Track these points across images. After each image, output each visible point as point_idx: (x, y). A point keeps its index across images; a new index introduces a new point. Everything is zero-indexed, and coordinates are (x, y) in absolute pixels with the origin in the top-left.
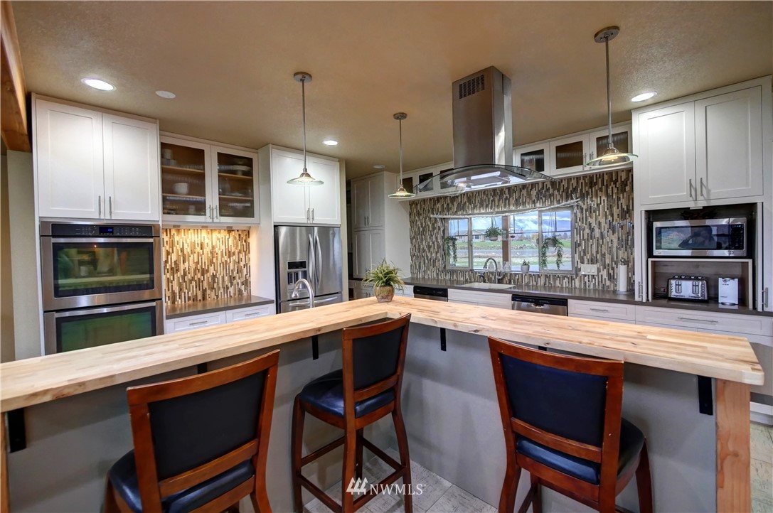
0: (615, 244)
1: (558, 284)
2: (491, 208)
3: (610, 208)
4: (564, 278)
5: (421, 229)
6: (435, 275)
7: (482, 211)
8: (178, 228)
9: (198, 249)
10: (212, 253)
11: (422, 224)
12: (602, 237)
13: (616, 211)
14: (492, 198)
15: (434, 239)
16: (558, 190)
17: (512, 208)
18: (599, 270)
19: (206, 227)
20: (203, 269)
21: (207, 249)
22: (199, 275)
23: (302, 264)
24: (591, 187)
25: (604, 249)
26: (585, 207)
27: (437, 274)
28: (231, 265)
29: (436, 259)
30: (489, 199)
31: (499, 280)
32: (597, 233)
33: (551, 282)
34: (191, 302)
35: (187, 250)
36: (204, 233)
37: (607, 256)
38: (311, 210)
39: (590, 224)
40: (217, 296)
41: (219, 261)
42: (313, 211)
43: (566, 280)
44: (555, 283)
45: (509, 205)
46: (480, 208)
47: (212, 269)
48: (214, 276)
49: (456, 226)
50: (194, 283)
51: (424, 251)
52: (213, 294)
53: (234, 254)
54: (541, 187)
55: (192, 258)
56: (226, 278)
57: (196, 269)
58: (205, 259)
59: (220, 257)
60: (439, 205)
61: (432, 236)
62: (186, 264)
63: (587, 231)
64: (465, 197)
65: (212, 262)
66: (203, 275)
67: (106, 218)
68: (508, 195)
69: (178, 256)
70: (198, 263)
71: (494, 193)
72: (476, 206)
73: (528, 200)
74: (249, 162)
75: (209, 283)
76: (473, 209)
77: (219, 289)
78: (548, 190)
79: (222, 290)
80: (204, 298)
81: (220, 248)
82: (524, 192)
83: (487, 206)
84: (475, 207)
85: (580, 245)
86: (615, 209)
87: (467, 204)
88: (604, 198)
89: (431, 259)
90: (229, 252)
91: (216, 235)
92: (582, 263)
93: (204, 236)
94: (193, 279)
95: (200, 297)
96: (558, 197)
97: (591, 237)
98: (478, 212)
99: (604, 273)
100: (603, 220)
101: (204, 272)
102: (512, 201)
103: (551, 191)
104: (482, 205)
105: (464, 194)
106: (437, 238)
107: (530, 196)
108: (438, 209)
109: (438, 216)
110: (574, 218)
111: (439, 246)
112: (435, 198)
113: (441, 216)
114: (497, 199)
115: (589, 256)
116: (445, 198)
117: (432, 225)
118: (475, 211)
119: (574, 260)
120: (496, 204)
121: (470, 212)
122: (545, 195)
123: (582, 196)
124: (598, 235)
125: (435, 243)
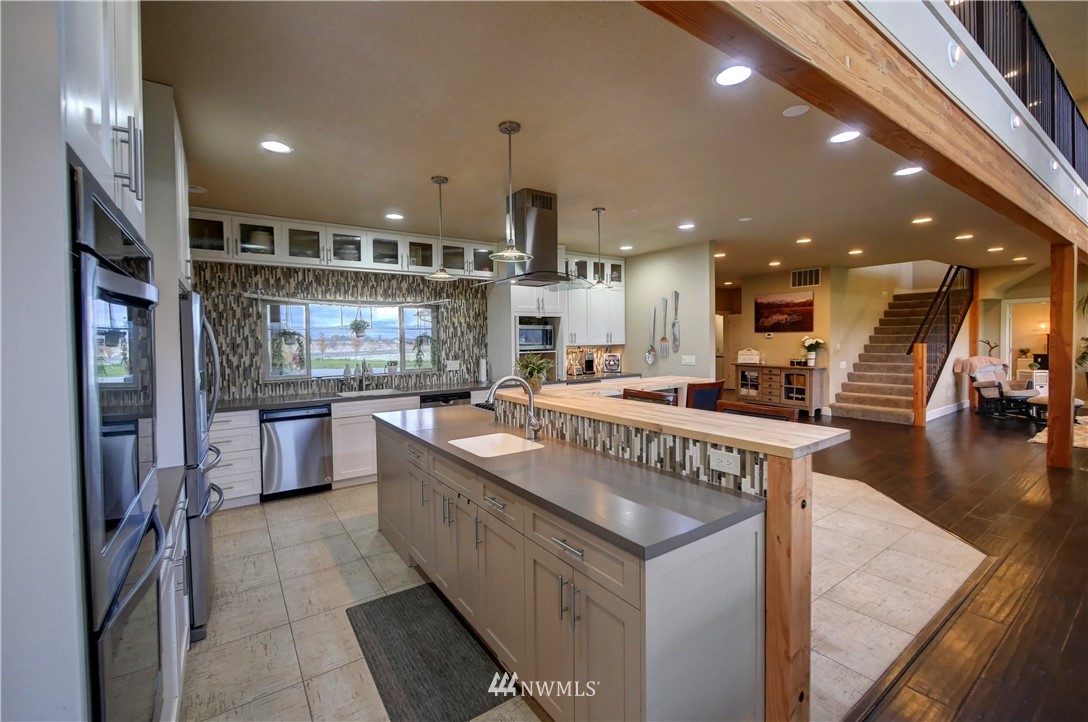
0: (472, 341)
1: (429, 383)
2: (352, 295)
3: (468, 310)
4: (433, 375)
6: (249, 391)
7: (338, 298)
12: (462, 333)
13: (472, 314)
14: (353, 283)
15: (247, 332)
16: (428, 287)
17: (380, 299)
18: (461, 366)
25: (464, 348)
26: (450, 307)
27: (254, 391)
29: (251, 365)
30: (349, 284)
31: (367, 385)
32: (459, 330)
33: (422, 381)
37: (467, 352)
39: (454, 324)
43: (435, 377)
45: (376, 294)
46: (335, 293)
49: (293, 315)
54: (411, 280)
60: (258, 279)
61: (239, 327)
63: (452, 330)
64: (311, 274)
68: (375, 284)
71: (356, 277)
72: (329, 290)
73: (398, 293)
76: (325, 293)
78: (418, 285)
82: (394, 282)
83: (346, 292)
84: (327, 290)
85: (446, 342)
86: (471, 312)
87: (314, 285)
88: (464, 301)
89: (238, 367)
92: (448, 359)
97: (455, 334)
98: (332, 298)
99: (464, 367)
100: (463, 321)
102: (380, 291)
103: (421, 286)
104: (338, 290)
105: (309, 270)
106: (253, 332)
107: (400, 289)
108: (257, 285)
109: (260, 296)
110: (440, 317)
111: (258, 345)
112: (249, 266)
113: (266, 297)
114: (360, 285)
115: (453, 352)
116: (272, 269)
117: (243, 309)
118: (328, 297)
119: (439, 357)
120: (360, 292)
121: (320, 297)
122: (415, 291)
123: (448, 297)
124: (459, 334)
125: (250, 339)
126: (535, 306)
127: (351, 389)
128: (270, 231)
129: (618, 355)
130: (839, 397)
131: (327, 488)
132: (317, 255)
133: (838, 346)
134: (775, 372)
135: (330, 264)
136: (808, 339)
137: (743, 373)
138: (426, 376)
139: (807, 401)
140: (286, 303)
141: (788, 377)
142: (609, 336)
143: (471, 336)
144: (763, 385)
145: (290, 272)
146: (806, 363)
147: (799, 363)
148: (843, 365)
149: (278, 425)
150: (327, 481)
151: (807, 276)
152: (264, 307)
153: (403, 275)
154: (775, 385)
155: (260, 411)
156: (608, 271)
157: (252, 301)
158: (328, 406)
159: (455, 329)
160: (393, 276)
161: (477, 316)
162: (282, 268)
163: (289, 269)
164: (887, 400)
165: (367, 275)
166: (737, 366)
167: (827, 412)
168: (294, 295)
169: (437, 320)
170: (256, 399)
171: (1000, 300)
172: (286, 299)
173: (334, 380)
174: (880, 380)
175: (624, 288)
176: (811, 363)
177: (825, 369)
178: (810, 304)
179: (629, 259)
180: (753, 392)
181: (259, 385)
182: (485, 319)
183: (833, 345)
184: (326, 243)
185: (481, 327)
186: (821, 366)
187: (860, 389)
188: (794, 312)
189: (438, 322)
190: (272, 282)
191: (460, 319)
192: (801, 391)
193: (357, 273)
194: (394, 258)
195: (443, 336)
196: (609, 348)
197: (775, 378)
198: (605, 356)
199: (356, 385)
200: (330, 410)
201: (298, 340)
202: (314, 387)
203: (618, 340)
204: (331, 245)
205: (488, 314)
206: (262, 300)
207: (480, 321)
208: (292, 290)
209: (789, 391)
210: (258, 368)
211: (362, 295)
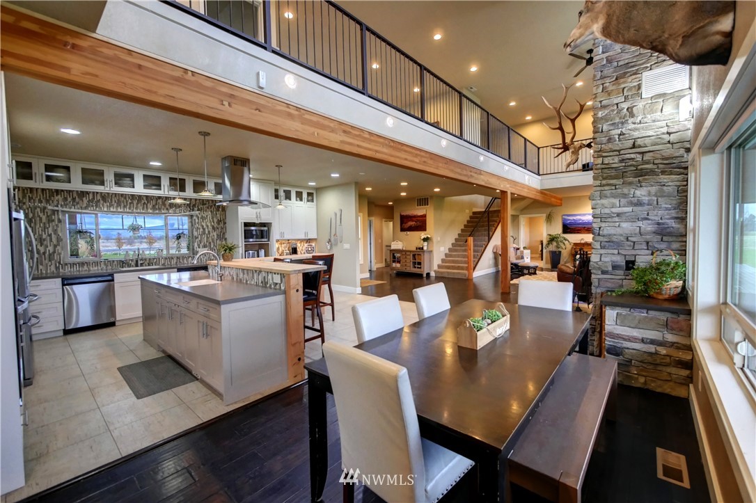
0: (216, 236)
1: (185, 262)
2: (129, 208)
3: (213, 218)
4: (189, 257)
6: (53, 268)
7: (119, 210)
12: (209, 232)
13: (215, 220)
14: (130, 201)
15: (51, 231)
17: (150, 211)
25: (211, 241)
26: (200, 216)
29: (54, 252)
30: (127, 202)
31: (141, 264)
32: (207, 230)
33: (181, 261)
37: (212, 244)
39: (203, 226)
43: (190, 258)
45: (147, 208)
46: (117, 207)
49: (86, 221)
60: (59, 198)
61: (45, 228)
63: (201, 230)
64: (99, 196)
68: (146, 202)
72: (113, 205)
73: (163, 207)
76: (109, 207)
82: (160, 201)
83: (125, 207)
84: (111, 205)
85: (198, 238)
86: (215, 219)
87: (102, 202)
88: (210, 213)
92: (199, 248)
97: (204, 233)
98: (115, 210)
100: (209, 225)
102: (150, 206)
104: (119, 205)
105: (97, 193)
106: (55, 231)
108: (58, 201)
109: (60, 208)
110: (193, 222)
111: (59, 240)
112: (52, 190)
113: (65, 209)
114: (135, 202)
115: (202, 244)
116: (69, 192)
117: (48, 216)
118: (112, 209)
119: (193, 246)
120: (135, 206)
121: (105, 209)
123: (198, 210)
124: (207, 232)
125: (53, 235)
126: (255, 216)
127: (129, 266)
128: (67, 169)
129: (313, 244)
130: (439, 266)
131: (112, 324)
132: (102, 183)
133: (439, 238)
134: (408, 253)
135: (112, 189)
136: (423, 235)
137: (393, 254)
138: (183, 258)
139: (422, 269)
140: (80, 213)
141: (414, 256)
142: (306, 234)
143: (215, 234)
144: (403, 261)
145: (83, 194)
146: (422, 248)
147: (419, 248)
148: (442, 249)
149: (75, 287)
150: (112, 320)
151: (423, 201)
152: (64, 215)
153: (166, 197)
154: (408, 261)
155: (62, 279)
156: (305, 196)
157: (54, 212)
158: (112, 275)
159: (204, 229)
160: (160, 198)
161: (219, 222)
162: (77, 191)
163: (81, 192)
164: (459, 267)
165: (140, 196)
166: (391, 251)
167: (433, 274)
168: (86, 208)
169: (192, 224)
170: (59, 273)
171: (518, 216)
172: (80, 211)
173: (117, 261)
174: (458, 256)
175: (315, 207)
176: (425, 248)
177: (431, 251)
178: (425, 216)
179: (319, 190)
180: (398, 265)
181: (60, 264)
182: (225, 223)
183: (436, 238)
184: (109, 177)
185: (222, 228)
186: (430, 250)
187: (449, 262)
188: (418, 221)
189: (192, 225)
190: (69, 199)
191: (208, 223)
192: (420, 263)
193: (133, 196)
194: (158, 186)
195: (195, 234)
196: (309, 241)
197: (408, 257)
198: (306, 245)
199: (133, 264)
200: (113, 277)
201: (90, 236)
202: (103, 265)
203: (313, 235)
204: (112, 178)
205: (227, 221)
206: (62, 211)
207: (222, 225)
208: (85, 205)
209: (414, 263)
210: (60, 254)
211: (137, 208)
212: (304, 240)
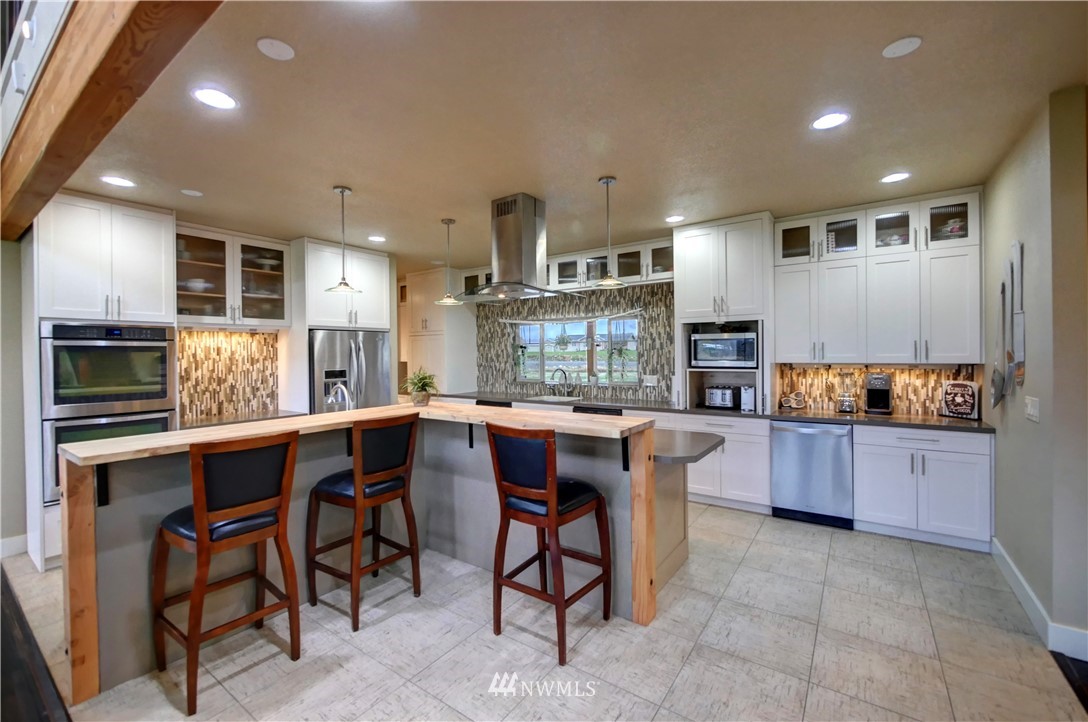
1: (623, 396)
2: (562, 314)
3: (668, 318)
4: (629, 389)
5: (489, 335)
6: (504, 389)
7: (553, 317)
8: (190, 331)
9: (214, 355)
10: (230, 359)
11: (490, 329)
12: (661, 344)
14: (562, 303)
15: (503, 347)
16: (624, 299)
17: (583, 315)
18: (659, 382)
19: (225, 329)
20: (219, 379)
21: (225, 355)
22: (215, 385)
23: (342, 374)
24: (652, 296)
25: (664, 361)
26: (647, 317)
27: (506, 387)
28: (254, 374)
29: (505, 370)
30: (559, 306)
31: (568, 393)
32: (658, 343)
33: (618, 394)
34: (204, 416)
35: (201, 355)
36: (221, 337)
37: (666, 367)
38: (354, 312)
39: (652, 334)
40: (236, 410)
41: (240, 370)
42: (356, 314)
43: (631, 392)
44: (621, 394)
45: (579, 311)
46: (551, 313)
47: (230, 378)
48: (233, 387)
50: (208, 394)
51: (493, 360)
52: (231, 408)
53: (258, 361)
55: (207, 366)
56: (248, 389)
57: (210, 378)
58: (221, 366)
59: (240, 364)
60: (508, 309)
61: (500, 343)
62: (199, 372)
63: (649, 341)
64: (535, 303)
65: (230, 370)
66: (219, 384)
67: (113, 319)
68: (578, 302)
69: (189, 362)
70: (213, 371)
71: (565, 297)
73: (597, 307)
74: (279, 255)
75: (226, 394)
76: (544, 314)
77: (239, 401)
78: (615, 297)
79: (242, 403)
80: (220, 412)
81: (241, 353)
82: (593, 298)
83: (558, 312)
84: (546, 311)
85: (643, 355)
87: (538, 309)
88: (663, 308)
89: (499, 370)
90: (252, 359)
91: (235, 338)
92: (645, 374)
93: (221, 340)
94: (207, 389)
95: (215, 411)
96: (624, 306)
97: (653, 347)
98: (549, 318)
99: (663, 384)
100: (662, 331)
101: (220, 382)
102: (582, 307)
103: (618, 299)
104: (552, 311)
106: (506, 346)
107: (598, 303)
108: (508, 313)
111: (508, 355)
114: (567, 303)
115: (650, 366)
122: (612, 303)
124: (658, 346)
125: (504, 351)
138: (622, 389)
140: (522, 324)
145: (525, 301)
153: (601, 290)
156: (919, 225)
157: (505, 325)
159: (653, 339)
168: (526, 319)
172: (521, 322)
191: (659, 329)
194: (575, 276)
195: (640, 348)
211: (568, 312)
212: (948, 366)
